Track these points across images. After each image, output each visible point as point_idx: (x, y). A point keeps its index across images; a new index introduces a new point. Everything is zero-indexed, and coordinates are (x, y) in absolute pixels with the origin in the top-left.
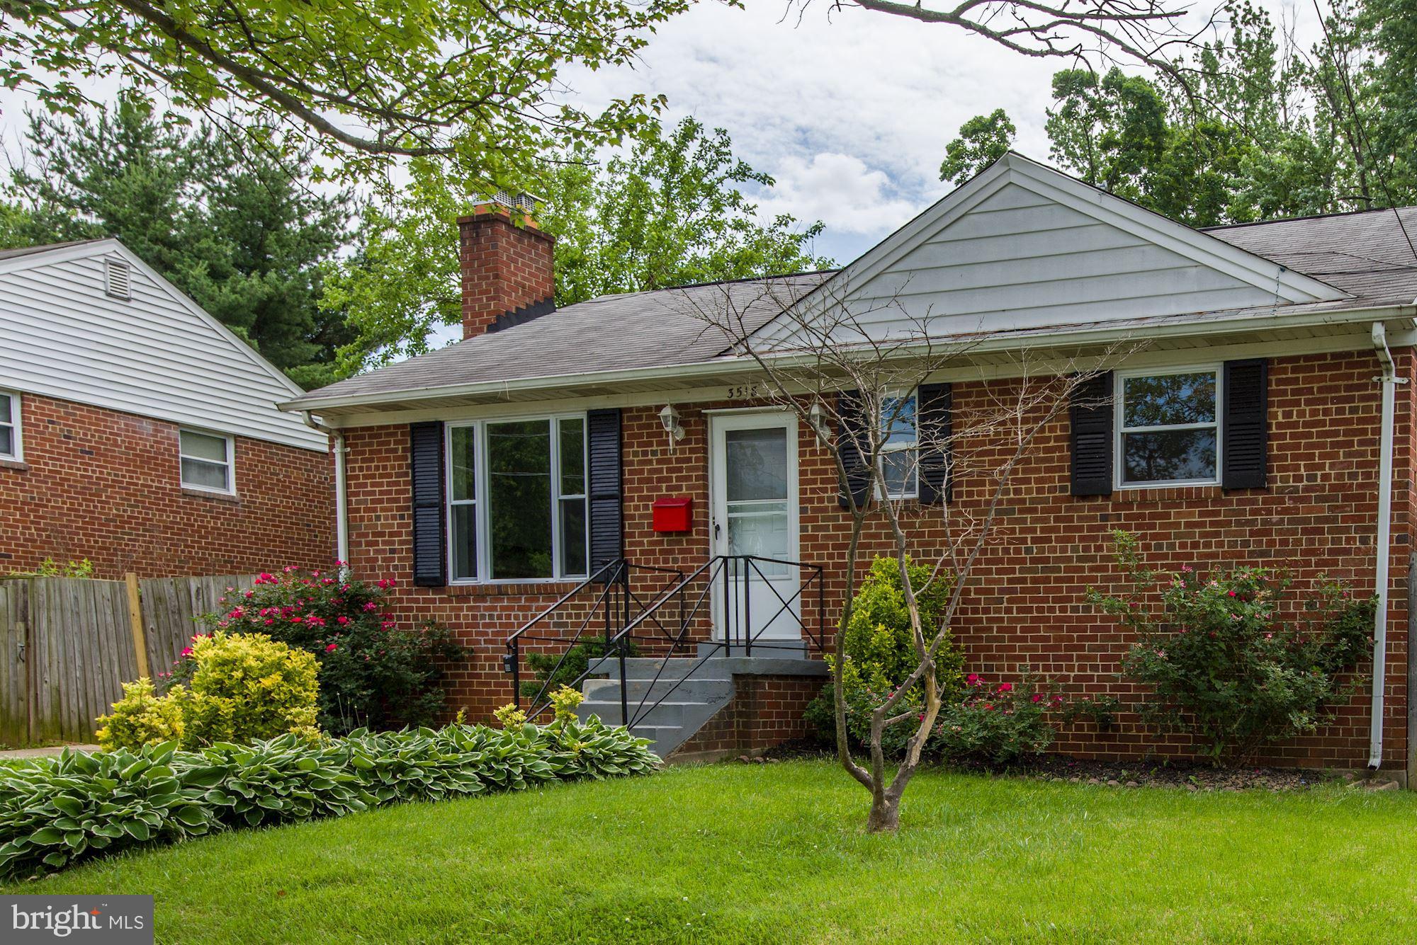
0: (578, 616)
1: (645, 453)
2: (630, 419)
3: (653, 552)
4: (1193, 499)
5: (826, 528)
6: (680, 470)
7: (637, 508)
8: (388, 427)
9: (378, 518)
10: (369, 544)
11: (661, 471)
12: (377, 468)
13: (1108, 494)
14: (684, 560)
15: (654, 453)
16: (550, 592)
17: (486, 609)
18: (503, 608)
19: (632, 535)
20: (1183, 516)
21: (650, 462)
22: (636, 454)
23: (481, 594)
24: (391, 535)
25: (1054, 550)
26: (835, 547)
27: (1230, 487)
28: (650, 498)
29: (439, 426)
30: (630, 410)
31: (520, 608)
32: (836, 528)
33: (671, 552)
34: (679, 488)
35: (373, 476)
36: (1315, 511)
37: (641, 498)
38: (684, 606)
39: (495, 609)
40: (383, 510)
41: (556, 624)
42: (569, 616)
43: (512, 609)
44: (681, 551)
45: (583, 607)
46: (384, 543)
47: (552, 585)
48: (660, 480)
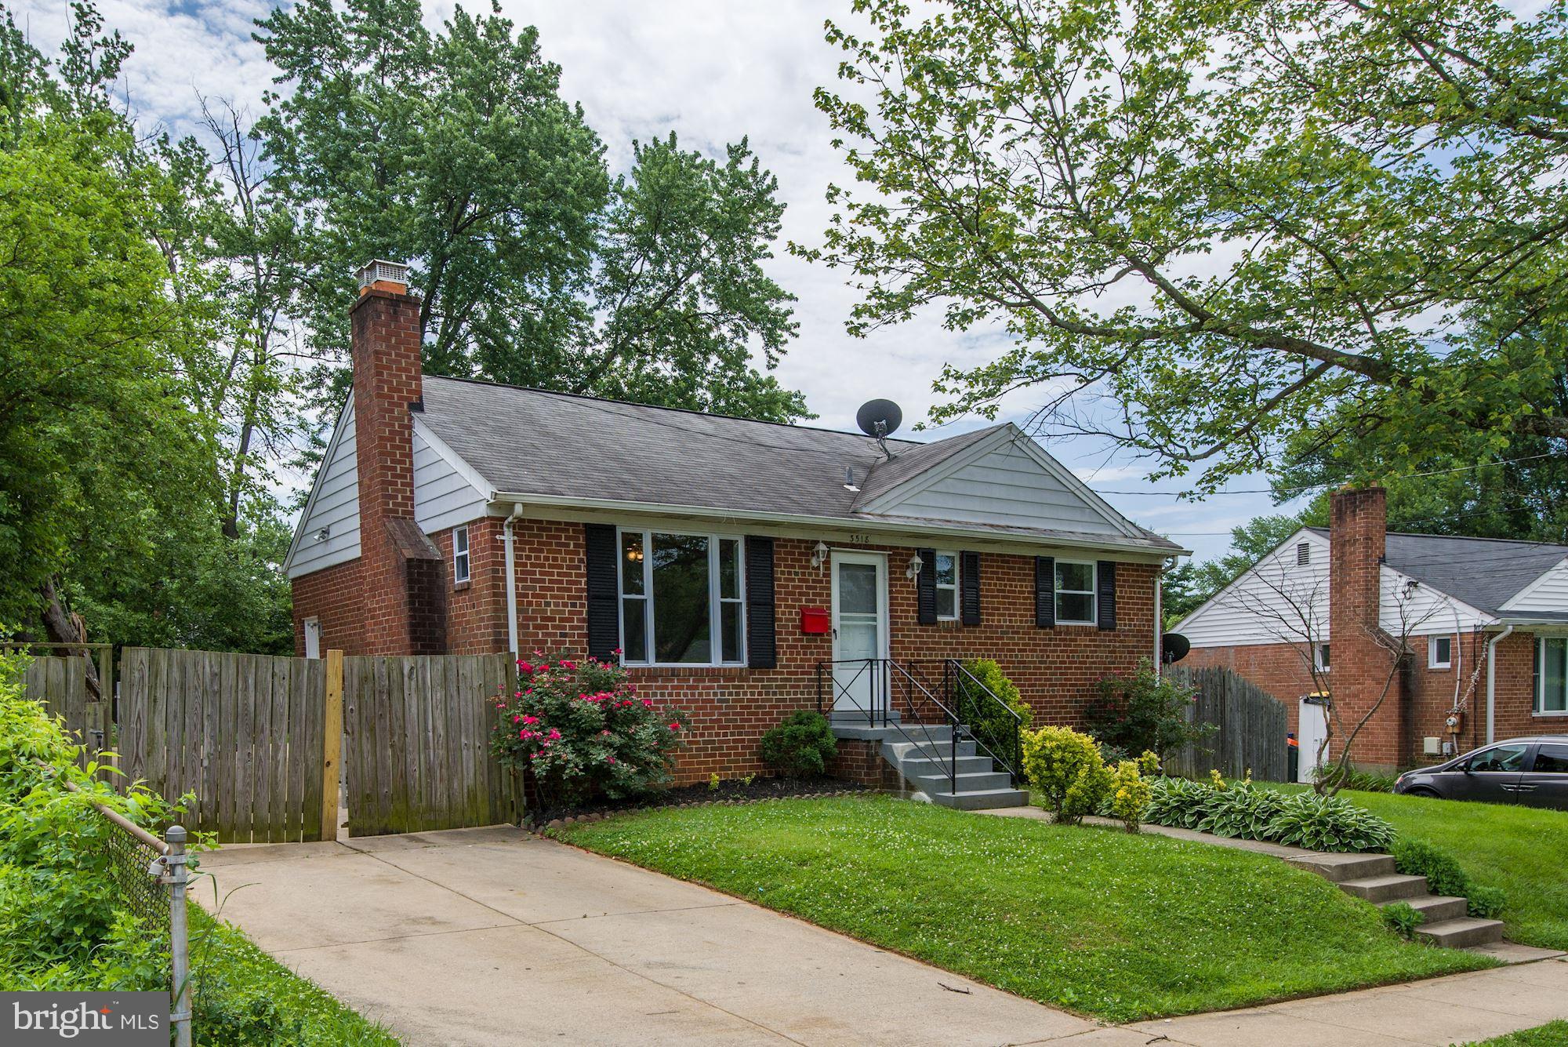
0: (737, 694)
1: (789, 573)
2: (778, 546)
3: (796, 647)
4: (1086, 631)
5: (909, 636)
6: (815, 588)
7: (784, 613)
8: (559, 523)
9: (548, 604)
10: (536, 627)
11: (801, 587)
12: (547, 559)
13: (1052, 627)
14: (818, 654)
15: (796, 574)
16: (714, 674)
17: (657, 688)
18: (673, 687)
19: (780, 633)
20: (1082, 640)
21: (793, 580)
22: (783, 573)
23: (652, 675)
24: (562, 620)
25: (1029, 657)
26: (916, 649)
27: (1101, 628)
28: (794, 607)
29: (612, 529)
30: (778, 539)
31: (689, 688)
32: (916, 636)
33: (809, 647)
34: (814, 601)
35: (543, 566)
36: (1131, 642)
37: (787, 606)
38: (819, 687)
39: (666, 688)
40: (552, 597)
41: (719, 701)
42: (730, 694)
43: (682, 688)
44: (816, 647)
45: (742, 687)
46: (554, 627)
47: (713, 669)
48: (800, 594)
